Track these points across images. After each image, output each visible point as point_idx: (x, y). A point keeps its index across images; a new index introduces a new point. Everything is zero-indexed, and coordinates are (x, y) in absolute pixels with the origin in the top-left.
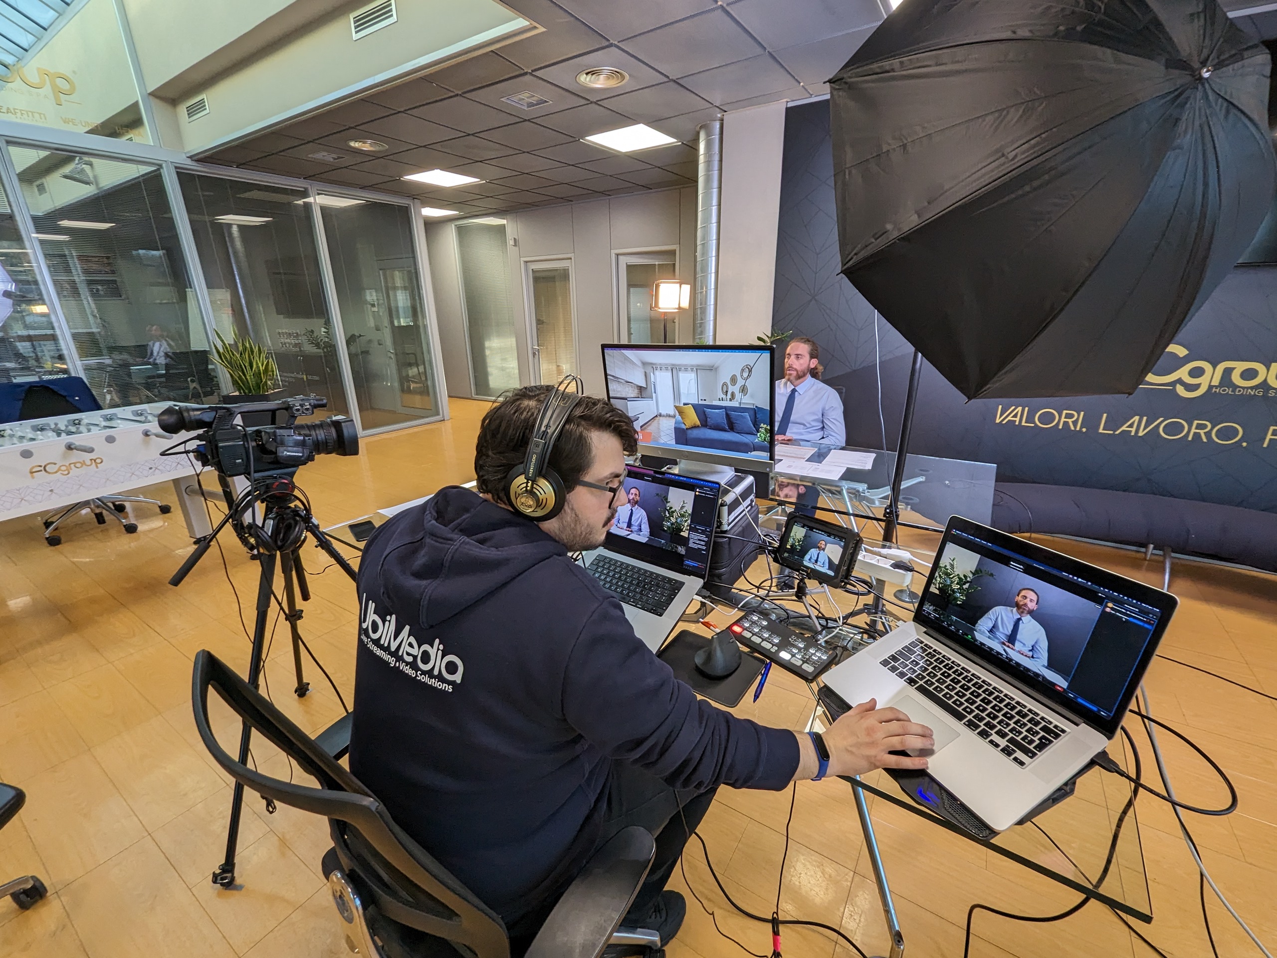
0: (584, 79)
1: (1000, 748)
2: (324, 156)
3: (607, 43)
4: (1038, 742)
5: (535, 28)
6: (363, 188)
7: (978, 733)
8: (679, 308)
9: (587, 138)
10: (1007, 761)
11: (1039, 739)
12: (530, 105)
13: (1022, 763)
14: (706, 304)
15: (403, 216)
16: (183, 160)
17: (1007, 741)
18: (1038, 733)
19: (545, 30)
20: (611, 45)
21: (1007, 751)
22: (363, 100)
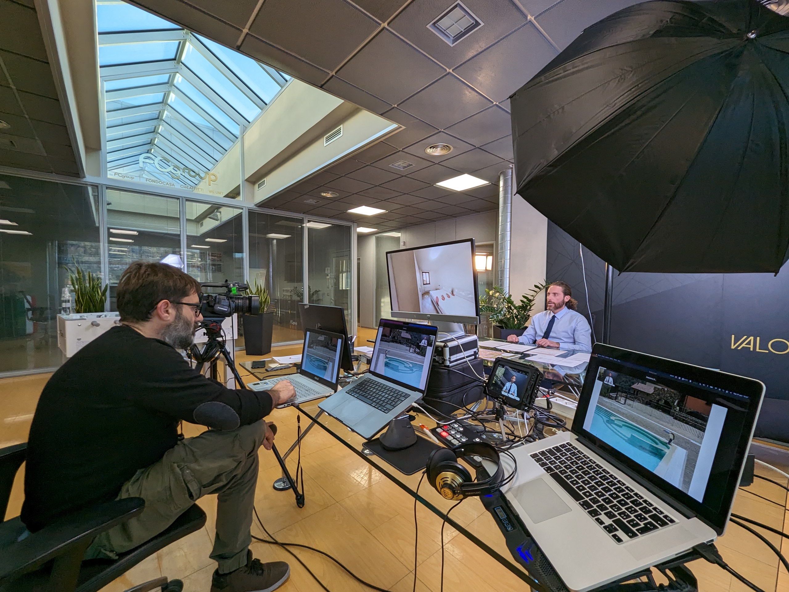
0: (429, 151)
1: (604, 525)
2: (311, 201)
3: (438, 131)
4: (643, 526)
5: (401, 127)
6: (330, 217)
7: (588, 512)
8: (486, 270)
9: (437, 184)
10: (607, 537)
11: (644, 524)
12: (405, 167)
13: (619, 540)
14: (504, 268)
15: (347, 231)
16: (252, 206)
17: (613, 521)
18: (645, 519)
19: (405, 127)
20: (440, 132)
21: (609, 529)
22: (325, 171)
